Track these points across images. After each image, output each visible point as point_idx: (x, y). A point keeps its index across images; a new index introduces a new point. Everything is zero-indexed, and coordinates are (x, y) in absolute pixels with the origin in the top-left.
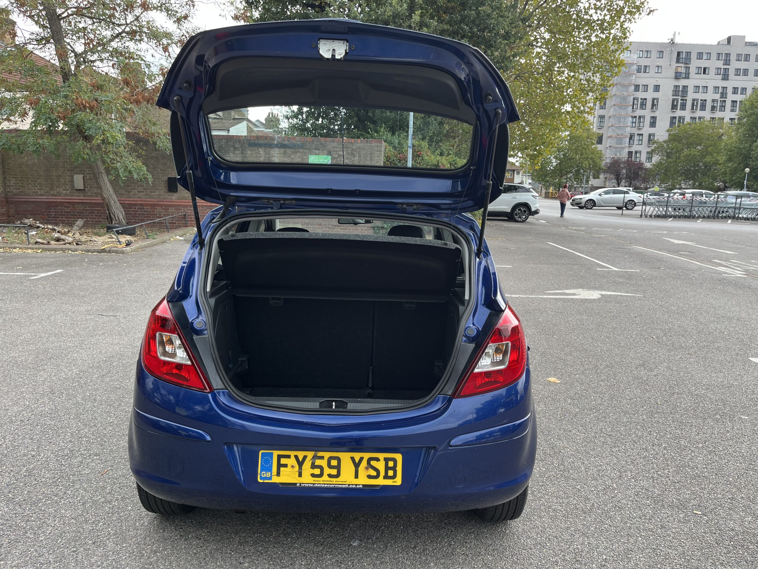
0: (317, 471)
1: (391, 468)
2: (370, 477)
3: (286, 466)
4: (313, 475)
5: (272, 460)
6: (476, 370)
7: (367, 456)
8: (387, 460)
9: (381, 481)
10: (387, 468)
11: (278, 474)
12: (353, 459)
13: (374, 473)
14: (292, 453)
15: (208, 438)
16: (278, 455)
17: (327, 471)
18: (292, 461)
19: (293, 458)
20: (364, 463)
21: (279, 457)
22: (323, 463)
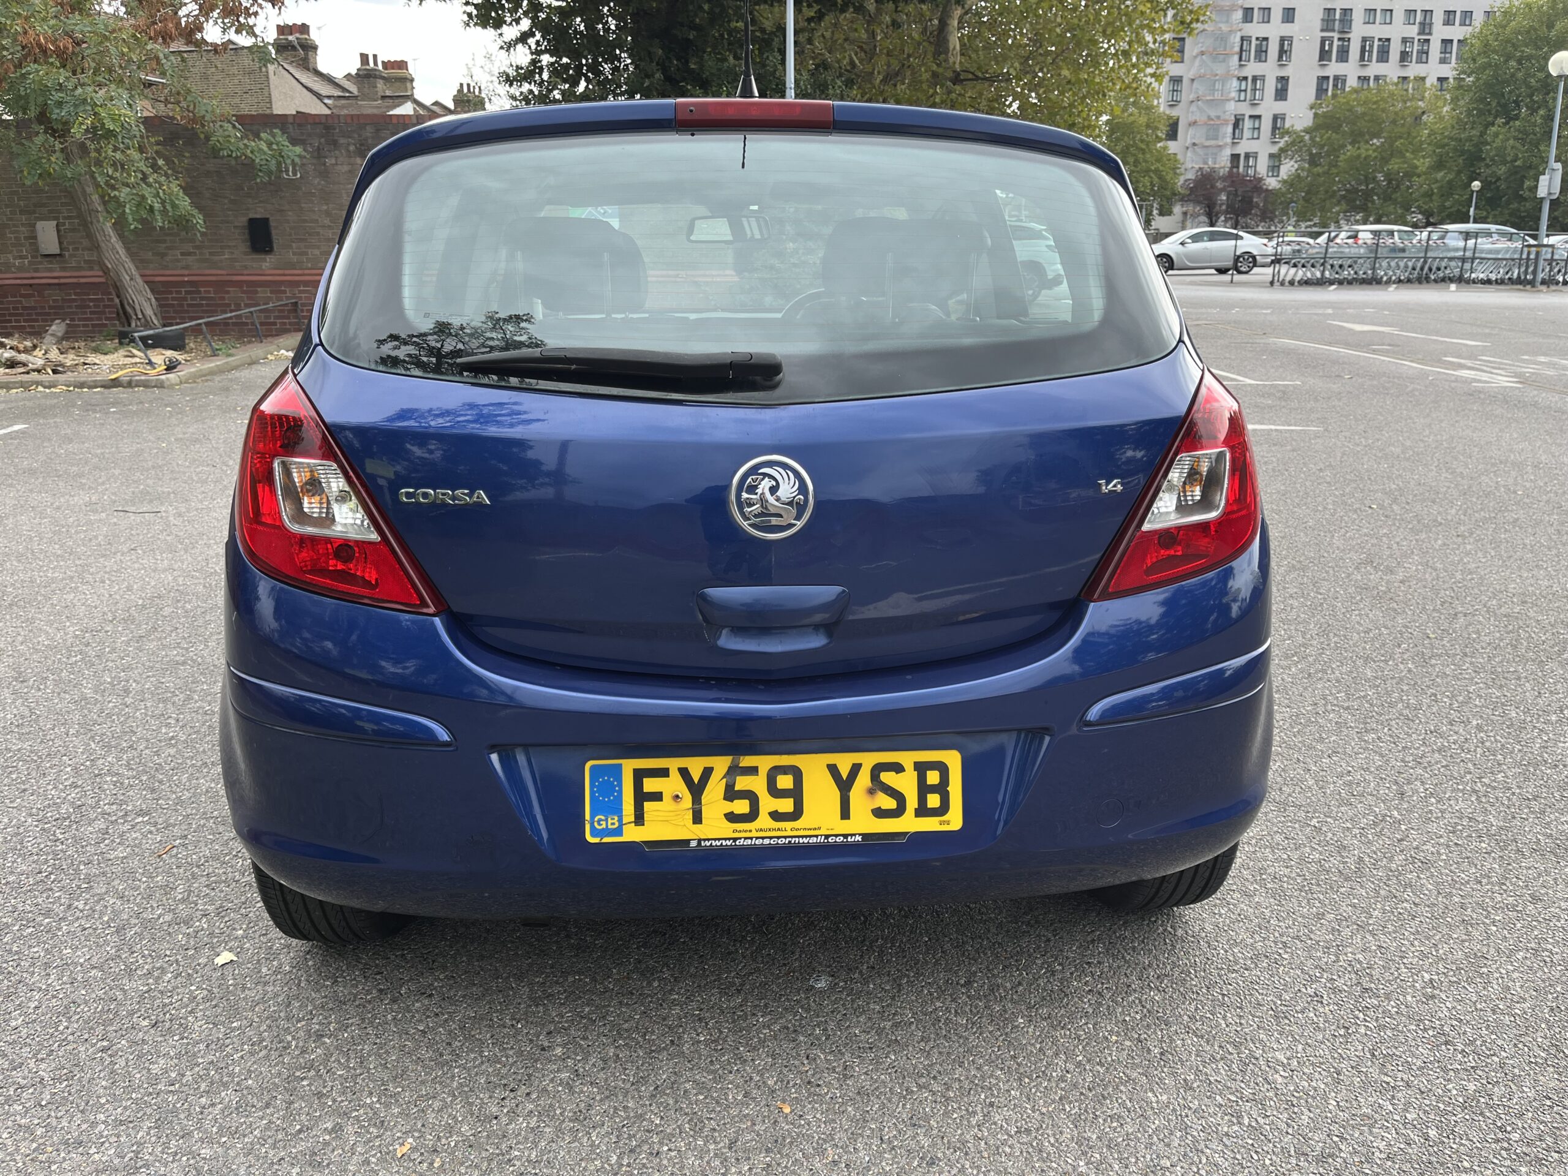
0: (742, 807)
1: (933, 789)
2: (879, 813)
3: (657, 797)
4: (731, 817)
5: (620, 785)
6: (1146, 527)
7: (869, 760)
8: (921, 768)
9: (909, 823)
10: (924, 789)
11: (639, 819)
12: (833, 769)
13: (890, 803)
14: (673, 764)
15: (443, 735)
16: (635, 770)
17: (768, 803)
18: (673, 785)
19: (675, 775)
20: (863, 780)
21: (639, 775)
22: (757, 784)
